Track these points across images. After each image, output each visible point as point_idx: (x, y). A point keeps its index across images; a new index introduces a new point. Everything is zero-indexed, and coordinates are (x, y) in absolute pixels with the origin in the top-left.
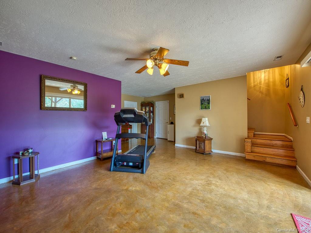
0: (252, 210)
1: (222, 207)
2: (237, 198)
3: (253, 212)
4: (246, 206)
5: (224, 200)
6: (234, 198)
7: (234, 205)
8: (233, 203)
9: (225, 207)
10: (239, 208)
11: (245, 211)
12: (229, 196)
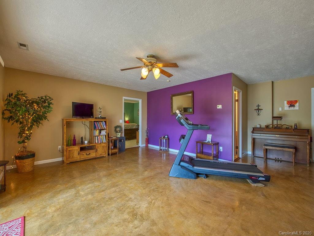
0: (72, 226)
1: (95, 207)
2: (94, 227)
3: (69, 225)
4: (79, 226)
5: (101, 213)
6: (95, 224)
7: (89, 216)
8: (92, 217)
9: (93, 208)
10: (84, 218)
11: (77, 220)
12: (101, 221)
